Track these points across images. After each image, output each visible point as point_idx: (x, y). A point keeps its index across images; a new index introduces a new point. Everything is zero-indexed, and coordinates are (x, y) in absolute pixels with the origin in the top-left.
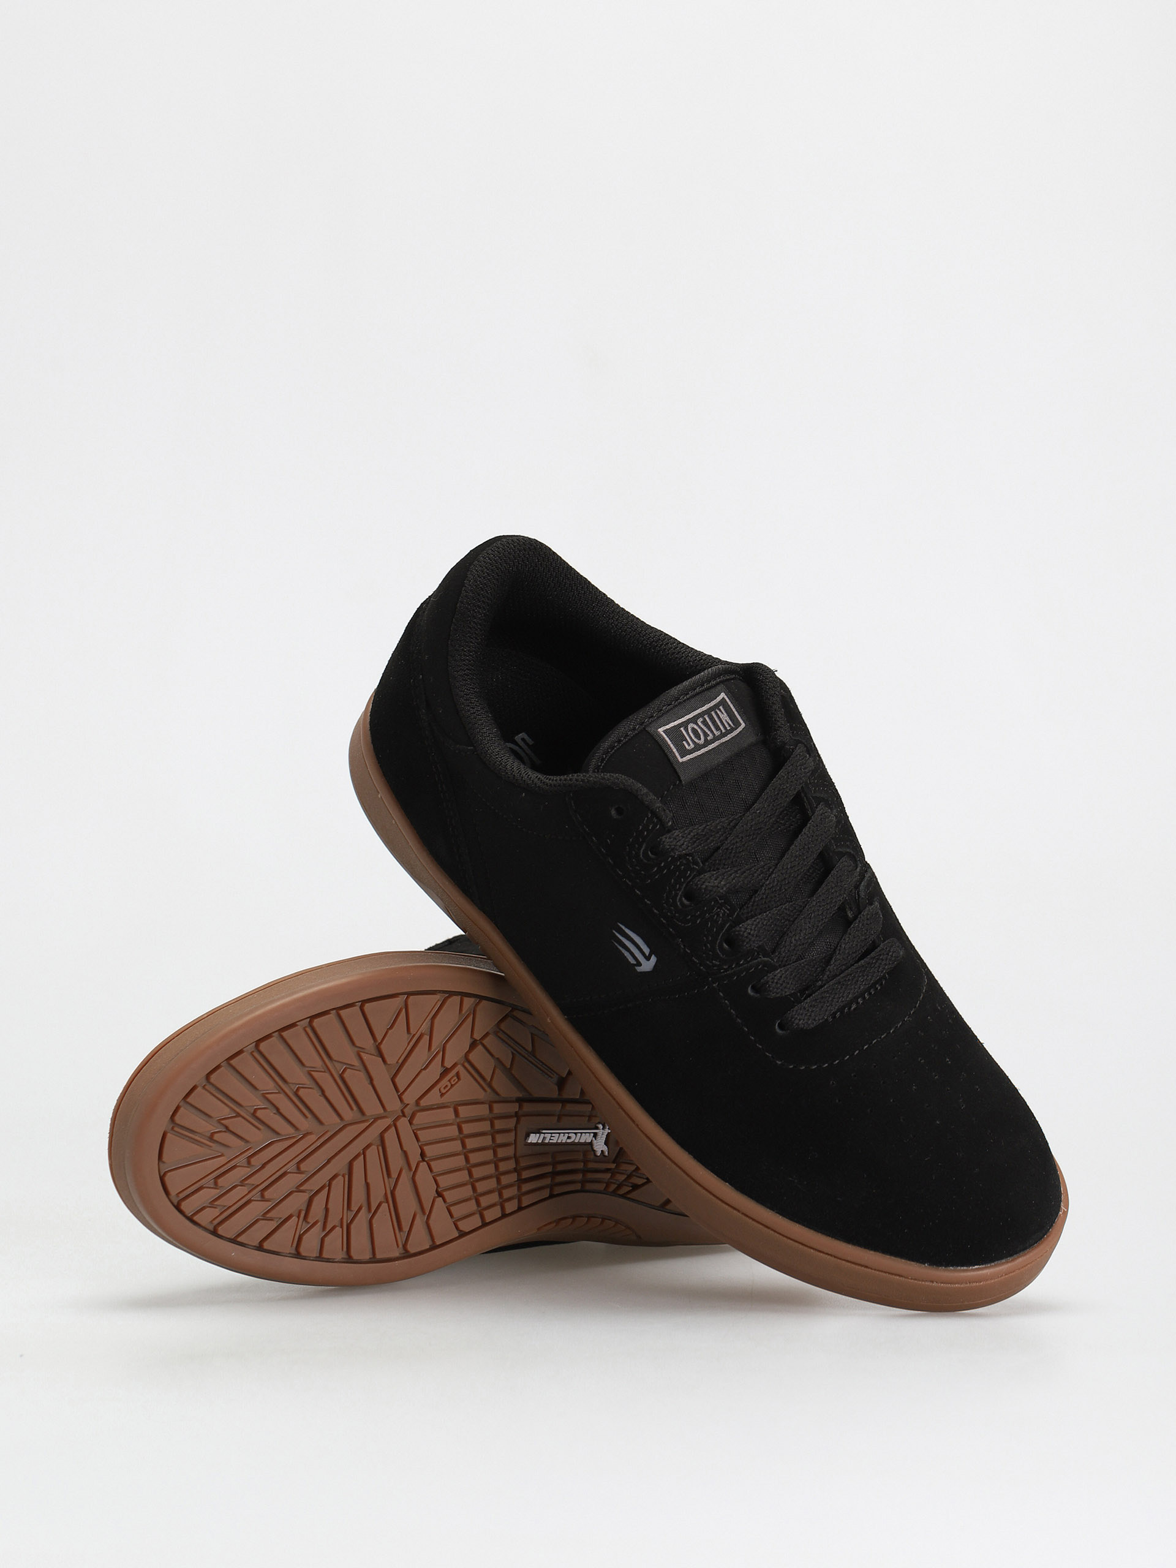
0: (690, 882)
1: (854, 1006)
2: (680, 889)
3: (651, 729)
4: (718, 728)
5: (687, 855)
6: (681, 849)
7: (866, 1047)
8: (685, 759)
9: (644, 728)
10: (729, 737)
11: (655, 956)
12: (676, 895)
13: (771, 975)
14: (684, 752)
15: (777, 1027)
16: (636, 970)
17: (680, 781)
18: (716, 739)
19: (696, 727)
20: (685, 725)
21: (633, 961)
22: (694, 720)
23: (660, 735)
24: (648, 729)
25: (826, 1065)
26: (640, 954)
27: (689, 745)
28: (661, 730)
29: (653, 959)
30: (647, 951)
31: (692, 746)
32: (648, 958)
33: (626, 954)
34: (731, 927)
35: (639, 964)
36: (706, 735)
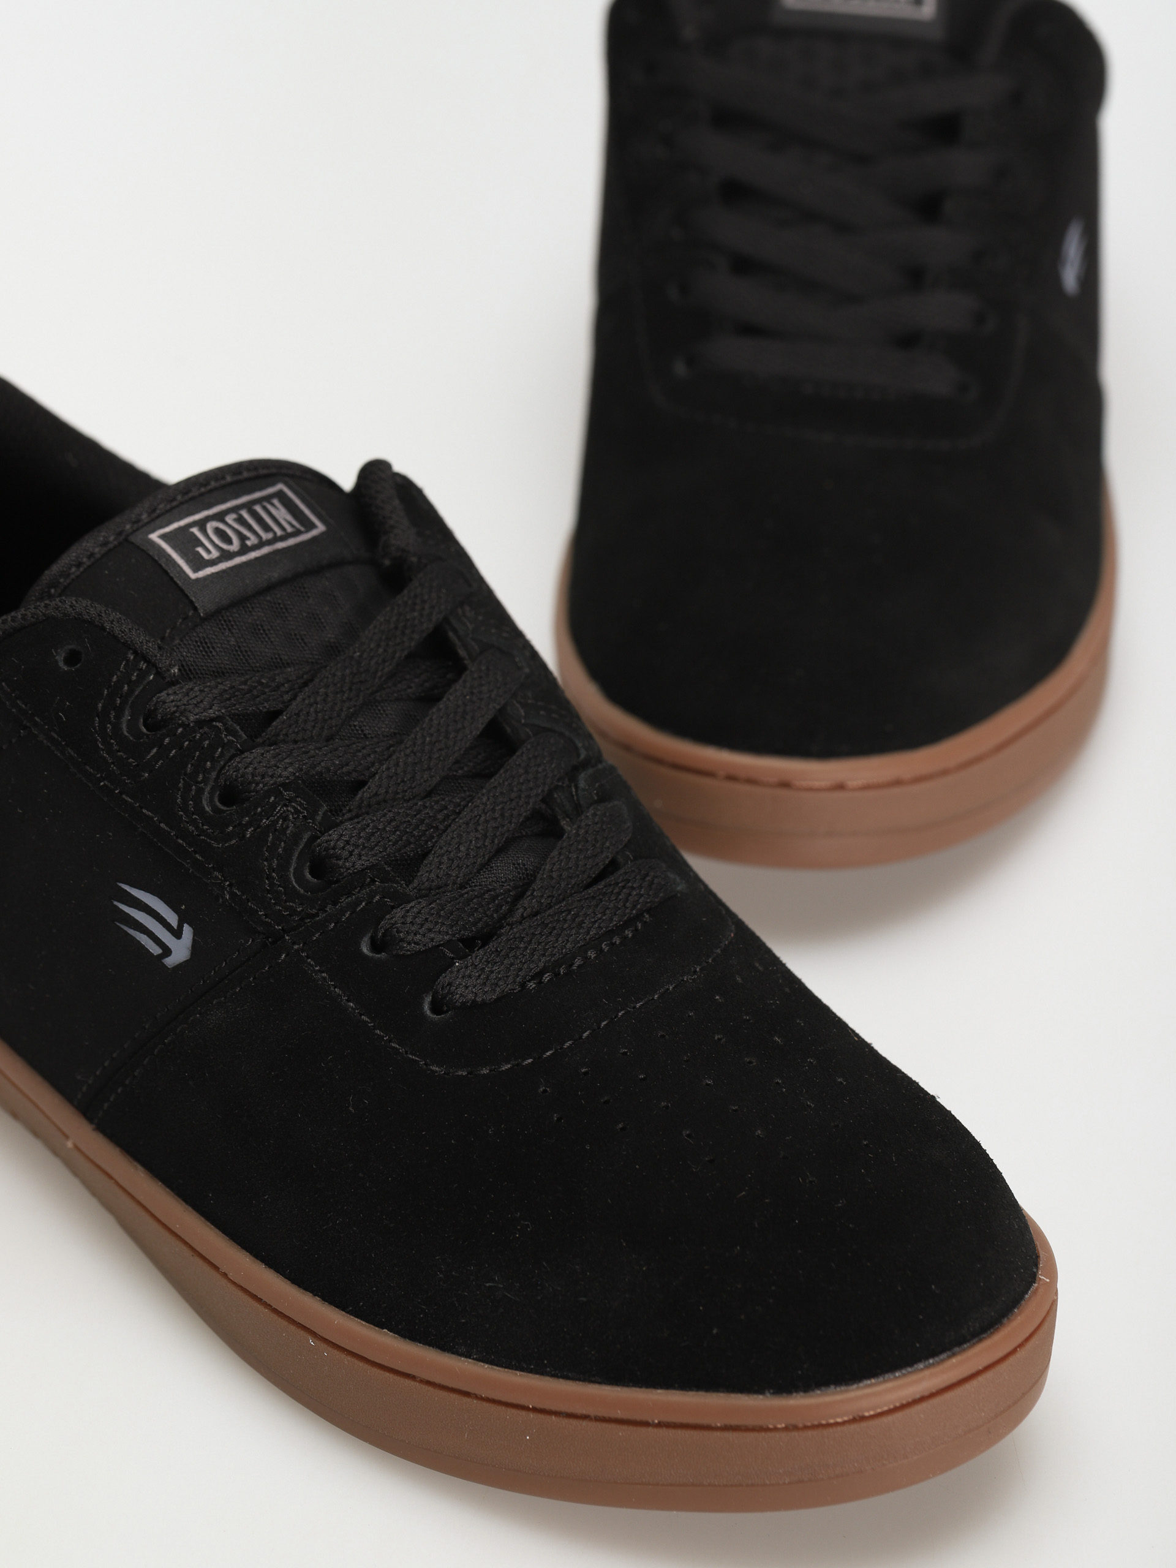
0: (223, 767)
1: (578, 962)
2: (205, 781)
3: (136, 539)
4: (267, 528)
5: (213, 720)
6: (197, 710)
7: (605, 1023)
8: (201, 574)
9: (126, 540)
10: (291, 542)
11: (190, 925)
12: (200, 791)
13: (398, 913)
14: (198, 563)
15: (426, 1007)
16: (164, 965)
17: (195, 609)
18: (261, 544)
19: (222, 526)
20: (202, 524)
21: (156, 950)
22: (220, 517)
23: (153, 544)
24: (132, 539)
25: (530, 1061)
26: (164, 930)
27: (208, 551)
28: (154, 537)
29: (187, 931)
30: (173, 919)
31: (215, 554)
32: (177, 934)
33: (144, 939)
34: (314, 838)
35: (167, 951)
36: (243, 538)
